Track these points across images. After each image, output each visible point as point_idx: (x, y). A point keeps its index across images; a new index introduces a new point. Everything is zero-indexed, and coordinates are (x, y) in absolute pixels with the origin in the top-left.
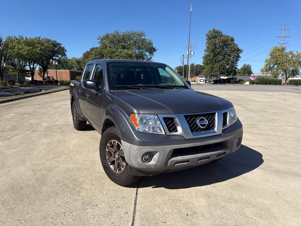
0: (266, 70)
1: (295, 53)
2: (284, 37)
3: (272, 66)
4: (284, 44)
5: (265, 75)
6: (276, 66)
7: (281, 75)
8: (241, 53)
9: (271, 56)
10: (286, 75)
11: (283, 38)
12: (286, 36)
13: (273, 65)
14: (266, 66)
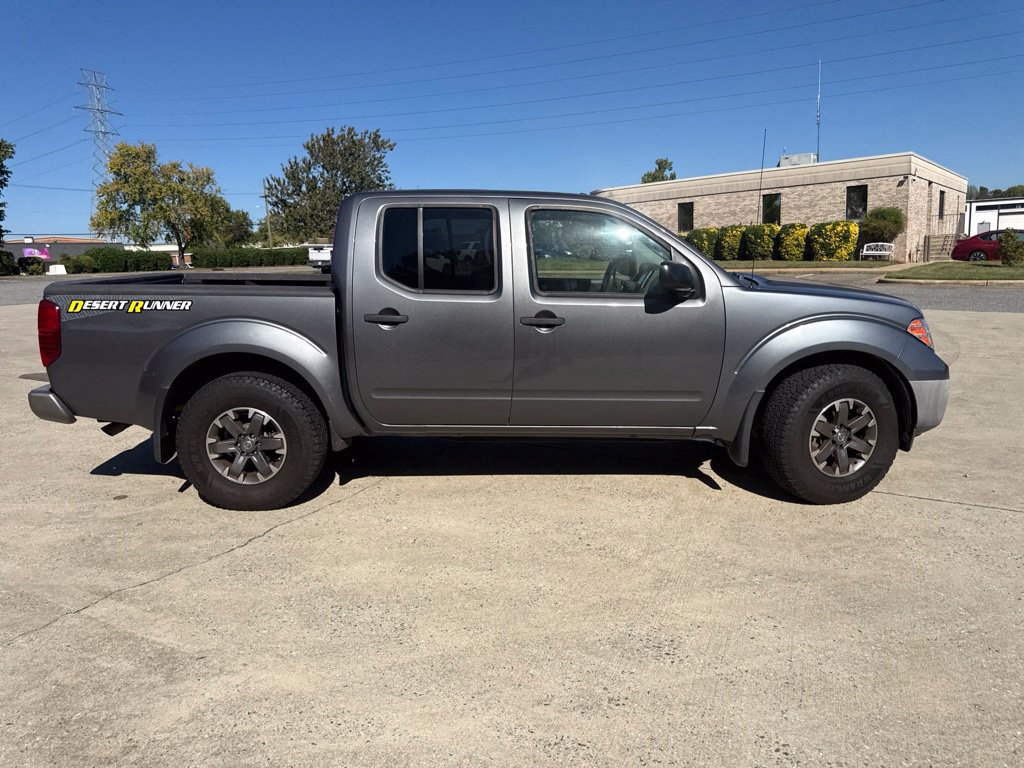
0: (112, 223)
1: (185, 168)
2: (102, 112)
3: (125, 207)
4: (105, 133)
5: (108, 240)
6: (138, 209)
7: (164, 236)
8: (11, 157)
9: (117, 174)
10: (178, 239)
11: (98, 114)
12: (106, 108)
13: (130, 206)
14: (103, 206)
